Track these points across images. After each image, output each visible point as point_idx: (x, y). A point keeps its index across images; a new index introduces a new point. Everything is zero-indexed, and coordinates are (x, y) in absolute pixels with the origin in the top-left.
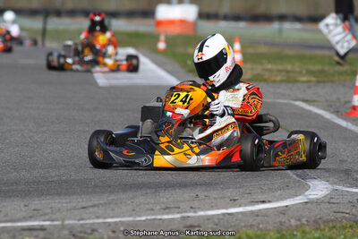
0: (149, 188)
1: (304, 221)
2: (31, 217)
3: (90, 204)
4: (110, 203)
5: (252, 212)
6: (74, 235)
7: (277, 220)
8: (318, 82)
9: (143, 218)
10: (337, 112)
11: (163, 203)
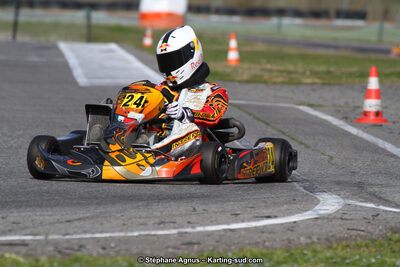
0: (141, 200)
1: (315, 239)
2: (10, 231)
3: (76, 217)
4: (97, 217)
5: (256, 228)
6: (60, 252)
7: (285, 237)
8: (324, 84)
9: (136, 234)
10: (346, 118)
11: (156, 217)
